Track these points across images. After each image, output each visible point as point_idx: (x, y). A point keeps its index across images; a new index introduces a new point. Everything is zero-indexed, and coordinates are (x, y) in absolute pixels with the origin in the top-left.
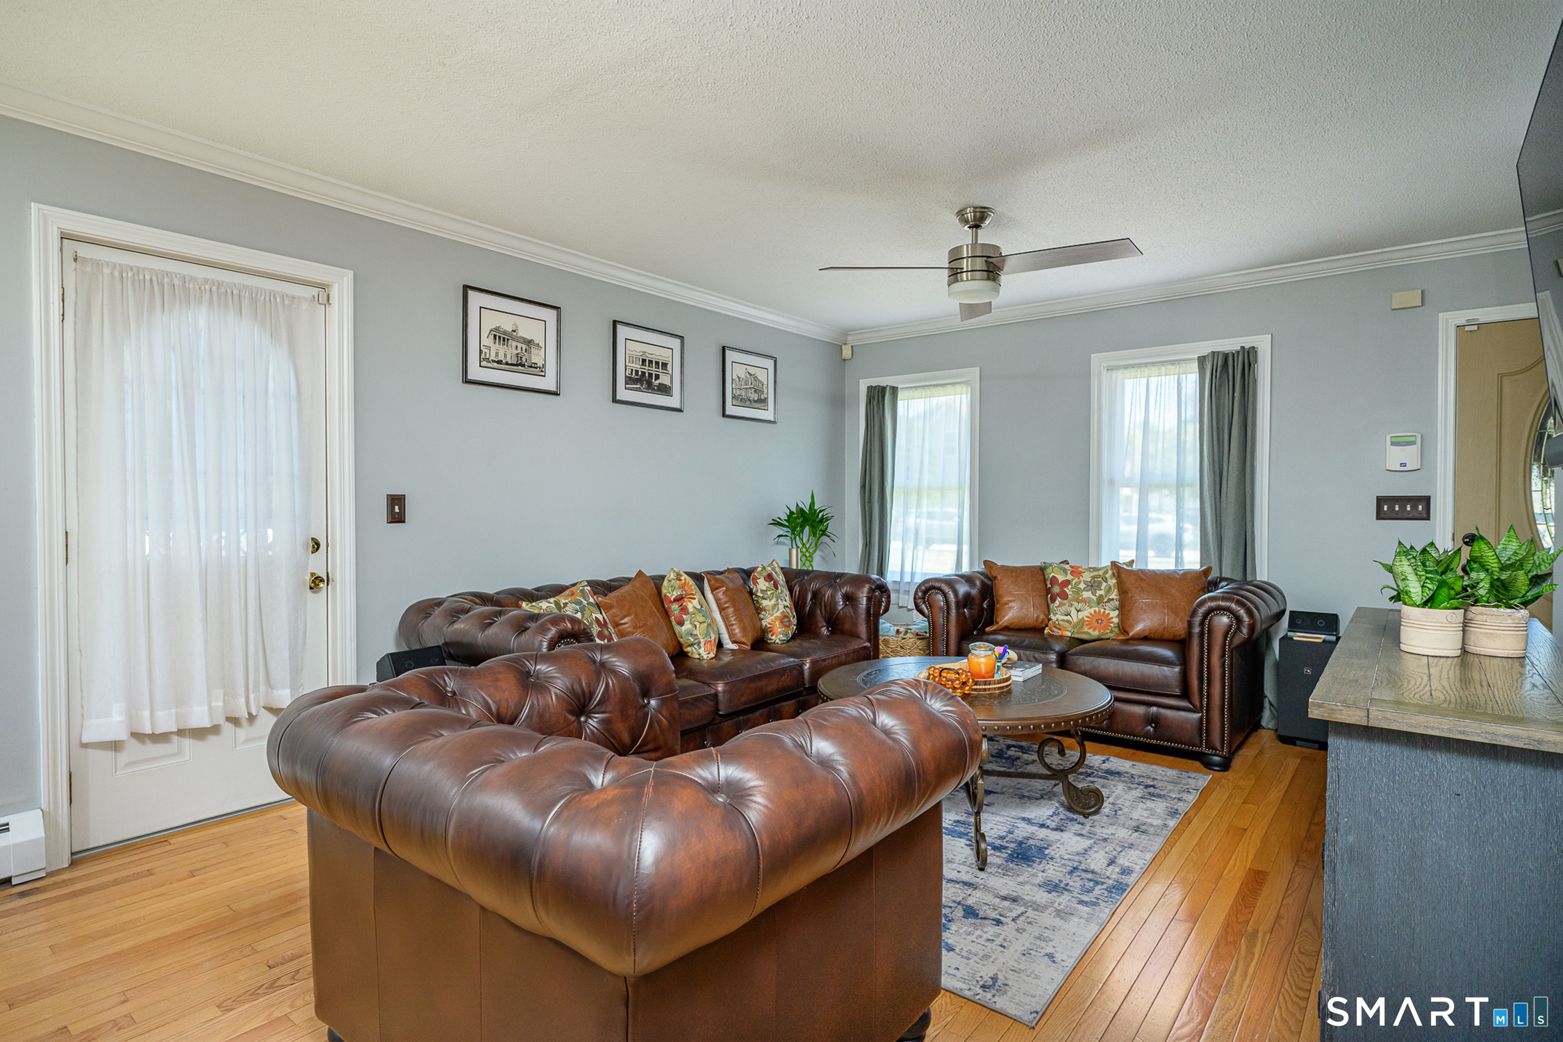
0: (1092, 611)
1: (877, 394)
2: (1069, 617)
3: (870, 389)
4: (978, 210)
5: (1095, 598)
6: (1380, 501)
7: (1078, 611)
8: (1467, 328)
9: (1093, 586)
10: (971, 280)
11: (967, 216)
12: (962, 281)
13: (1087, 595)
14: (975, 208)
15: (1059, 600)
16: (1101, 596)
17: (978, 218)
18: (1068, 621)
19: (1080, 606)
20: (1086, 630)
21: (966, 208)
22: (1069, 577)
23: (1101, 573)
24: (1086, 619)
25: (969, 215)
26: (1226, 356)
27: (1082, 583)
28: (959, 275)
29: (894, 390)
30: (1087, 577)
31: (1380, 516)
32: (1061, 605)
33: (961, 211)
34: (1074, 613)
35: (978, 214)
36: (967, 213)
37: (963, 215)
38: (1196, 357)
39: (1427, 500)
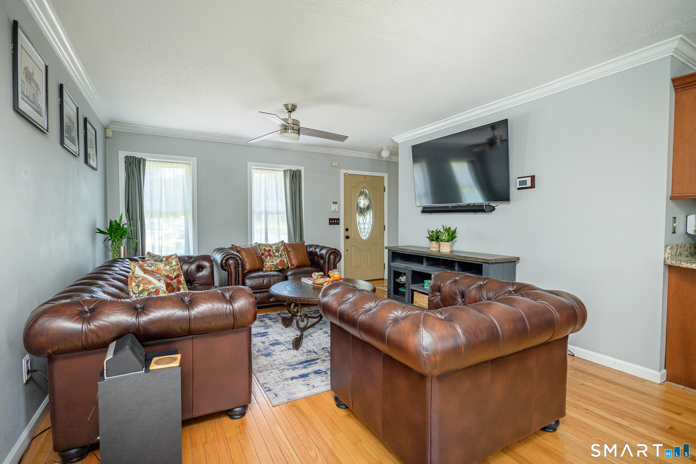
0: (279, 259)
1: (134, 161)
2: (273, 263)
3: (127, 157)
4: (293, 106)
5: (279, 255)
6: (330, 219)
7: (276, 260)
8: (346, 175)
9: (277, 251)
10: (293, 133)
11: (289, 108)
12: (288, 132)
13: (277, 254)
14: (293, 105)
15: (269, 257)
16: (281, 254)
17: (292, 109)
18: (273, 265)
19: (276, 258)
20: (278, 267)
21: (289, 104)
22: (270, 248)
23: (277, 245)
24: (279, 263)
25: (290, 107)
26: (294, 171)
27: (274, 250)
28: (287, 130)
29: (144, 160)
30: (274, 247)
31: (330, 224)
32: (270, 259)
33: (287, 104)
34: (275, 261)
35: (293, 107)
36: (289, 106)
37: (287, 106)
38: (283, 170)
39: (338, 219)
